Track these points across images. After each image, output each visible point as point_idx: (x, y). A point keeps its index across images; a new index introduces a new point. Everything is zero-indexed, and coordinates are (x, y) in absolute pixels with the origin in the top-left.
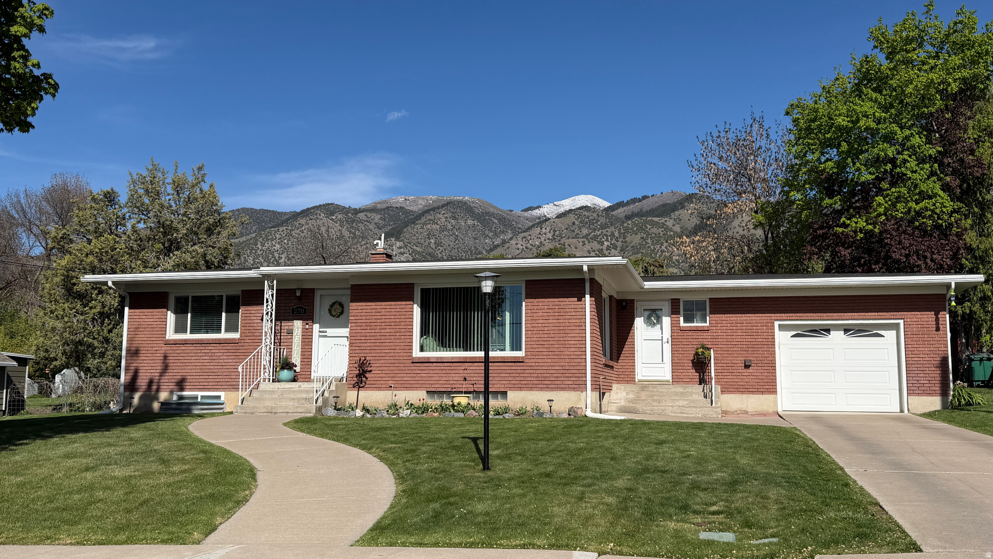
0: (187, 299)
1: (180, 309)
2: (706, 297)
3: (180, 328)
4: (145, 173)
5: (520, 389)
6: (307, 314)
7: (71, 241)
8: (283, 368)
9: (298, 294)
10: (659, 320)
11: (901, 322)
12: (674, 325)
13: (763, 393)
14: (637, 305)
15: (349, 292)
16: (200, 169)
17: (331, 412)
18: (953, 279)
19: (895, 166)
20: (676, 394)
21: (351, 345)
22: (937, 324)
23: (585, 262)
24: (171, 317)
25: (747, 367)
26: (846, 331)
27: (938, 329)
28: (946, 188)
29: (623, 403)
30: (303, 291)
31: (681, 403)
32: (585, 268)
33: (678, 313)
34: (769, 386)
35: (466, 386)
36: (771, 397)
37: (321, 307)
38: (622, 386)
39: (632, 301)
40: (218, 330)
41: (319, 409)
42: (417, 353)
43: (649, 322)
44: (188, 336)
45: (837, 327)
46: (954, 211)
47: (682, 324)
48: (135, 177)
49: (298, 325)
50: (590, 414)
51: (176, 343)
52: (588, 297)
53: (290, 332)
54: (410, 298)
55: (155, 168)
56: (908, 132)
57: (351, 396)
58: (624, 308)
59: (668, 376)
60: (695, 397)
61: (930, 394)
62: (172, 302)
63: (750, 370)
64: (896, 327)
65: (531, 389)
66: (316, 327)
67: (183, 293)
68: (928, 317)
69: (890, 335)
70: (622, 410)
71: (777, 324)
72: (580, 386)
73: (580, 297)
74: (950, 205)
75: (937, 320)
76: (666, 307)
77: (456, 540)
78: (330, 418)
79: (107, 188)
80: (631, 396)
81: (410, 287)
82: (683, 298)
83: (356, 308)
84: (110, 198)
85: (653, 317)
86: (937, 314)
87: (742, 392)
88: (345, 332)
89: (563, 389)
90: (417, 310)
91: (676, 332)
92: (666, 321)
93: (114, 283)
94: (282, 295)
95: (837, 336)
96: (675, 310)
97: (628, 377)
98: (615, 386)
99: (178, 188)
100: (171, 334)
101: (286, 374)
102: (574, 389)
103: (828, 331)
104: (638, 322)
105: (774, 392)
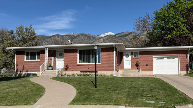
0: (29, 52)
1: (27, 55)
2: (138, 51)
3: (27, 59)
4: (19, 27)
5: (100, 71)
6: (55, 56)
7: (4, 41)
8: (50, 67)
9: (53, 51)
10: (129, 56)
11: (179, 56)
12: (132, 57)
13: (150, 71)
14: (124, 53)
15: (63, 51)
16: (31, 26)
17: (60, 76)
18: (190, 47)
19: (177, 24)
20: (132, 71)
21: (64, 62)
23: (114, 44)
24: (25, 57)
25: (147, 66)
26: (167, 58)
27: (186, 58)
28: (187, 29)
29: (121, 73)
30: (54, 50)
31: (134, 73)
32: (114, 45)
33: (133, 55)
34: (151, 69)
35: (89, 70)
36: (152, 72)
37: (58, 54)
38: (121, 70)
40: (36, 59)
41: (58, 75)
42: (78, 63)
43: (127, 57)
44: (29, 60)
45: (166, 57)
46: (189, 33)
47: (133, 57)
48: (17, 28)
49: (53, 58)
50: (115, 76)
51: (27, 62)
52: (114, 51)
53: (51, 59)
54: (77, 52)
55: (21, 26)
56: (179, 17)
57: (64, 73)
58: (121, 54)
59: (131, 68)
60: (137, 72)
61: (185, 71)
62: (25, 53)
63: (148, 66)
64: (178, 57)
65: (103, 71)
66: (57, 58)
67: (28, 51)
68: (184, 55)
69: (177, 59)
70: (121, 75)
71: (153, 57)
72: (113, 70)
73: (113, 51)
74: (188, 32)
75: (186, 56)
76: (130, 53)
77: (92, 103)
78: (60, 77)
79: (11, 30)
80: (123, 72)
81: (77, 49)
82: (134, 51)
83: (65, 54)
84: (12, 32)
85: (127, 56)
86: (186, 54)
87: (146, 71)
88: (63, 59)
89: (109, 71)
90: (78, 55)
91: (132, 59)
92: (130, 56)
93: (13, 49)
94: (49, 51)
95: (166, 59)
96: (132, 54)
97: (122, 68)
98: (120, 70)
99: (26, 29)
100: (25, 60)
101: (50, 68)
102: (112, 71)
103: (164, 58)
104: (124, 57)
105: (153, 71)
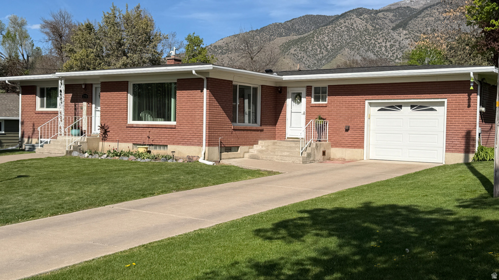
0: (44, 89)
1: (42, 96)
2: (326, 85)
3: (42, 106)
5: (174, 144)
6: (88, 98)
9: (83, 87)
10: (301, 100)
11: (446, 100)
12: (308, 103)
13: (355, 147)
14: (288, 90)
18: (472, 70)
21: (101, 115)
22: (469, 102)
23: (194, 68)
24: (38, 99)
25: (347, 130)
26: (412, 107)
27: (469, 106)
29: (256, 153)
32: (194, 72)
34: (358, 143)
36: (360, 150)
37: (96, 94)
39: (286, 88)
41: (69, 152)
42: (130, 121)
43: (294, 100)
44: (45, 109)
45: (406, 104)
47: (313, 102)
49: (85, 104)
50: (201, 160)
51: (40, 113)
53: (81, 108)
54: (126, 90)
55: (114, 9)
61: (460, 152)
62: (38, 91)
63: (349, 132)
64: (442, 104)
65: (178, 144)
66: (93, 106)
67: (42, 86)
68: (464, 97)
69: (440, 110)
70: (253, 157)
71: (367, 102)
72: (200, 144)
73: (202, 89)
75: (469, 99)
76: (303, 92)
79: (87, 22)
82: (314, 85)
83: (103, 95)
84: (89, 28)
85: (297, 97)
86: (469, 96)
87: (343, 147)
88: (100, 108)
89: (193, 145)
90: (130, 98)
91: (309, 106)
92: (304, 100)
93: (8, 81)
95: (406, 110)
96: (309, 94)
98: (260, 142)
100: (39, 109)
101: (74, 131)
103: (400, 107)
104: (289, 101)
105: (363, 147)
